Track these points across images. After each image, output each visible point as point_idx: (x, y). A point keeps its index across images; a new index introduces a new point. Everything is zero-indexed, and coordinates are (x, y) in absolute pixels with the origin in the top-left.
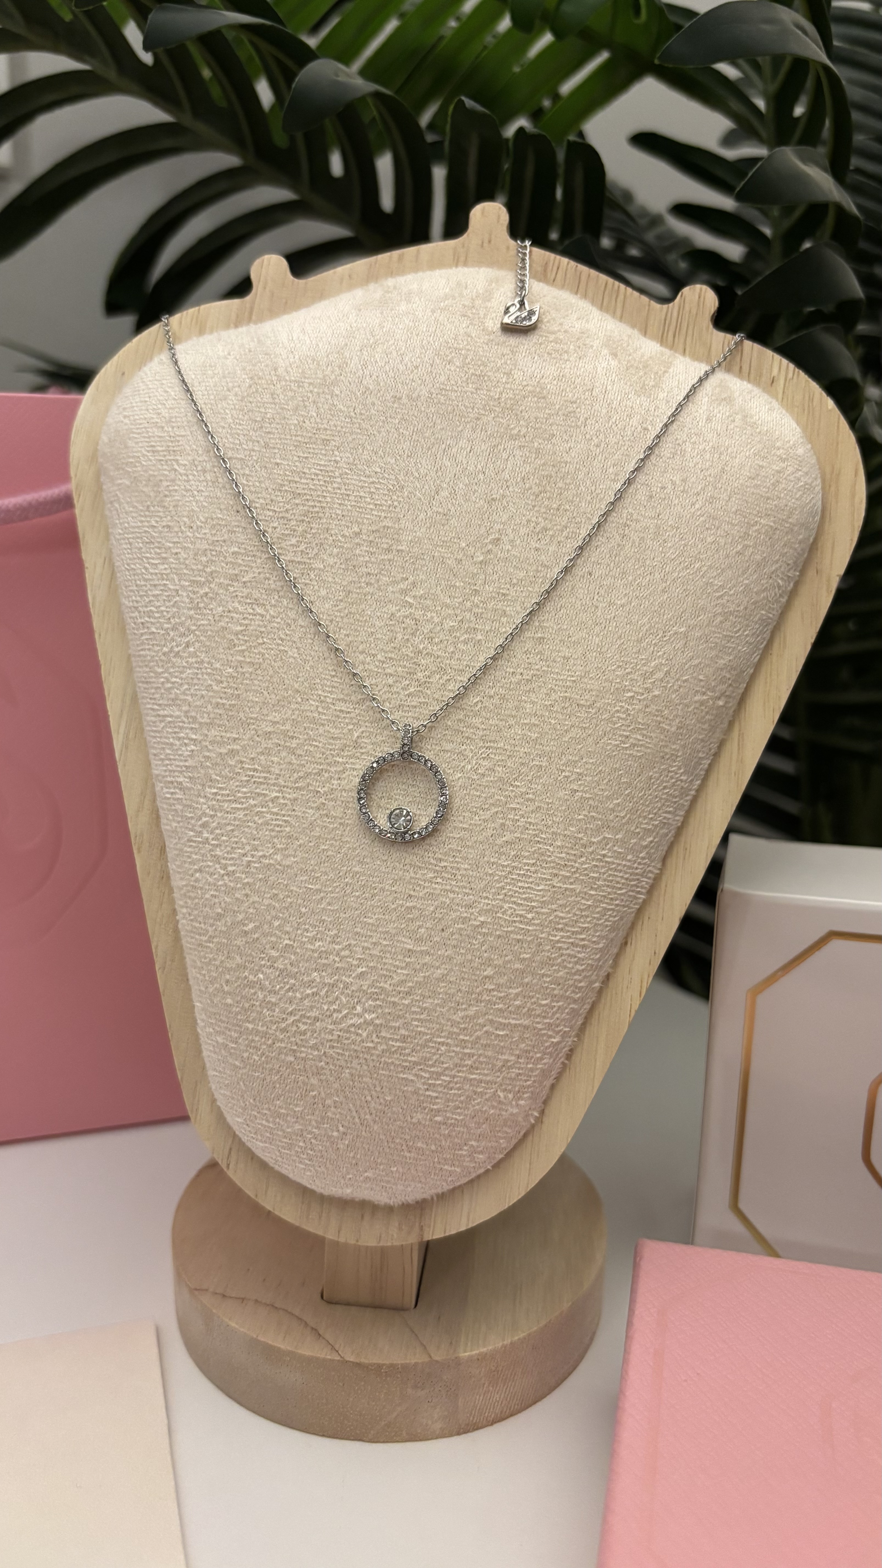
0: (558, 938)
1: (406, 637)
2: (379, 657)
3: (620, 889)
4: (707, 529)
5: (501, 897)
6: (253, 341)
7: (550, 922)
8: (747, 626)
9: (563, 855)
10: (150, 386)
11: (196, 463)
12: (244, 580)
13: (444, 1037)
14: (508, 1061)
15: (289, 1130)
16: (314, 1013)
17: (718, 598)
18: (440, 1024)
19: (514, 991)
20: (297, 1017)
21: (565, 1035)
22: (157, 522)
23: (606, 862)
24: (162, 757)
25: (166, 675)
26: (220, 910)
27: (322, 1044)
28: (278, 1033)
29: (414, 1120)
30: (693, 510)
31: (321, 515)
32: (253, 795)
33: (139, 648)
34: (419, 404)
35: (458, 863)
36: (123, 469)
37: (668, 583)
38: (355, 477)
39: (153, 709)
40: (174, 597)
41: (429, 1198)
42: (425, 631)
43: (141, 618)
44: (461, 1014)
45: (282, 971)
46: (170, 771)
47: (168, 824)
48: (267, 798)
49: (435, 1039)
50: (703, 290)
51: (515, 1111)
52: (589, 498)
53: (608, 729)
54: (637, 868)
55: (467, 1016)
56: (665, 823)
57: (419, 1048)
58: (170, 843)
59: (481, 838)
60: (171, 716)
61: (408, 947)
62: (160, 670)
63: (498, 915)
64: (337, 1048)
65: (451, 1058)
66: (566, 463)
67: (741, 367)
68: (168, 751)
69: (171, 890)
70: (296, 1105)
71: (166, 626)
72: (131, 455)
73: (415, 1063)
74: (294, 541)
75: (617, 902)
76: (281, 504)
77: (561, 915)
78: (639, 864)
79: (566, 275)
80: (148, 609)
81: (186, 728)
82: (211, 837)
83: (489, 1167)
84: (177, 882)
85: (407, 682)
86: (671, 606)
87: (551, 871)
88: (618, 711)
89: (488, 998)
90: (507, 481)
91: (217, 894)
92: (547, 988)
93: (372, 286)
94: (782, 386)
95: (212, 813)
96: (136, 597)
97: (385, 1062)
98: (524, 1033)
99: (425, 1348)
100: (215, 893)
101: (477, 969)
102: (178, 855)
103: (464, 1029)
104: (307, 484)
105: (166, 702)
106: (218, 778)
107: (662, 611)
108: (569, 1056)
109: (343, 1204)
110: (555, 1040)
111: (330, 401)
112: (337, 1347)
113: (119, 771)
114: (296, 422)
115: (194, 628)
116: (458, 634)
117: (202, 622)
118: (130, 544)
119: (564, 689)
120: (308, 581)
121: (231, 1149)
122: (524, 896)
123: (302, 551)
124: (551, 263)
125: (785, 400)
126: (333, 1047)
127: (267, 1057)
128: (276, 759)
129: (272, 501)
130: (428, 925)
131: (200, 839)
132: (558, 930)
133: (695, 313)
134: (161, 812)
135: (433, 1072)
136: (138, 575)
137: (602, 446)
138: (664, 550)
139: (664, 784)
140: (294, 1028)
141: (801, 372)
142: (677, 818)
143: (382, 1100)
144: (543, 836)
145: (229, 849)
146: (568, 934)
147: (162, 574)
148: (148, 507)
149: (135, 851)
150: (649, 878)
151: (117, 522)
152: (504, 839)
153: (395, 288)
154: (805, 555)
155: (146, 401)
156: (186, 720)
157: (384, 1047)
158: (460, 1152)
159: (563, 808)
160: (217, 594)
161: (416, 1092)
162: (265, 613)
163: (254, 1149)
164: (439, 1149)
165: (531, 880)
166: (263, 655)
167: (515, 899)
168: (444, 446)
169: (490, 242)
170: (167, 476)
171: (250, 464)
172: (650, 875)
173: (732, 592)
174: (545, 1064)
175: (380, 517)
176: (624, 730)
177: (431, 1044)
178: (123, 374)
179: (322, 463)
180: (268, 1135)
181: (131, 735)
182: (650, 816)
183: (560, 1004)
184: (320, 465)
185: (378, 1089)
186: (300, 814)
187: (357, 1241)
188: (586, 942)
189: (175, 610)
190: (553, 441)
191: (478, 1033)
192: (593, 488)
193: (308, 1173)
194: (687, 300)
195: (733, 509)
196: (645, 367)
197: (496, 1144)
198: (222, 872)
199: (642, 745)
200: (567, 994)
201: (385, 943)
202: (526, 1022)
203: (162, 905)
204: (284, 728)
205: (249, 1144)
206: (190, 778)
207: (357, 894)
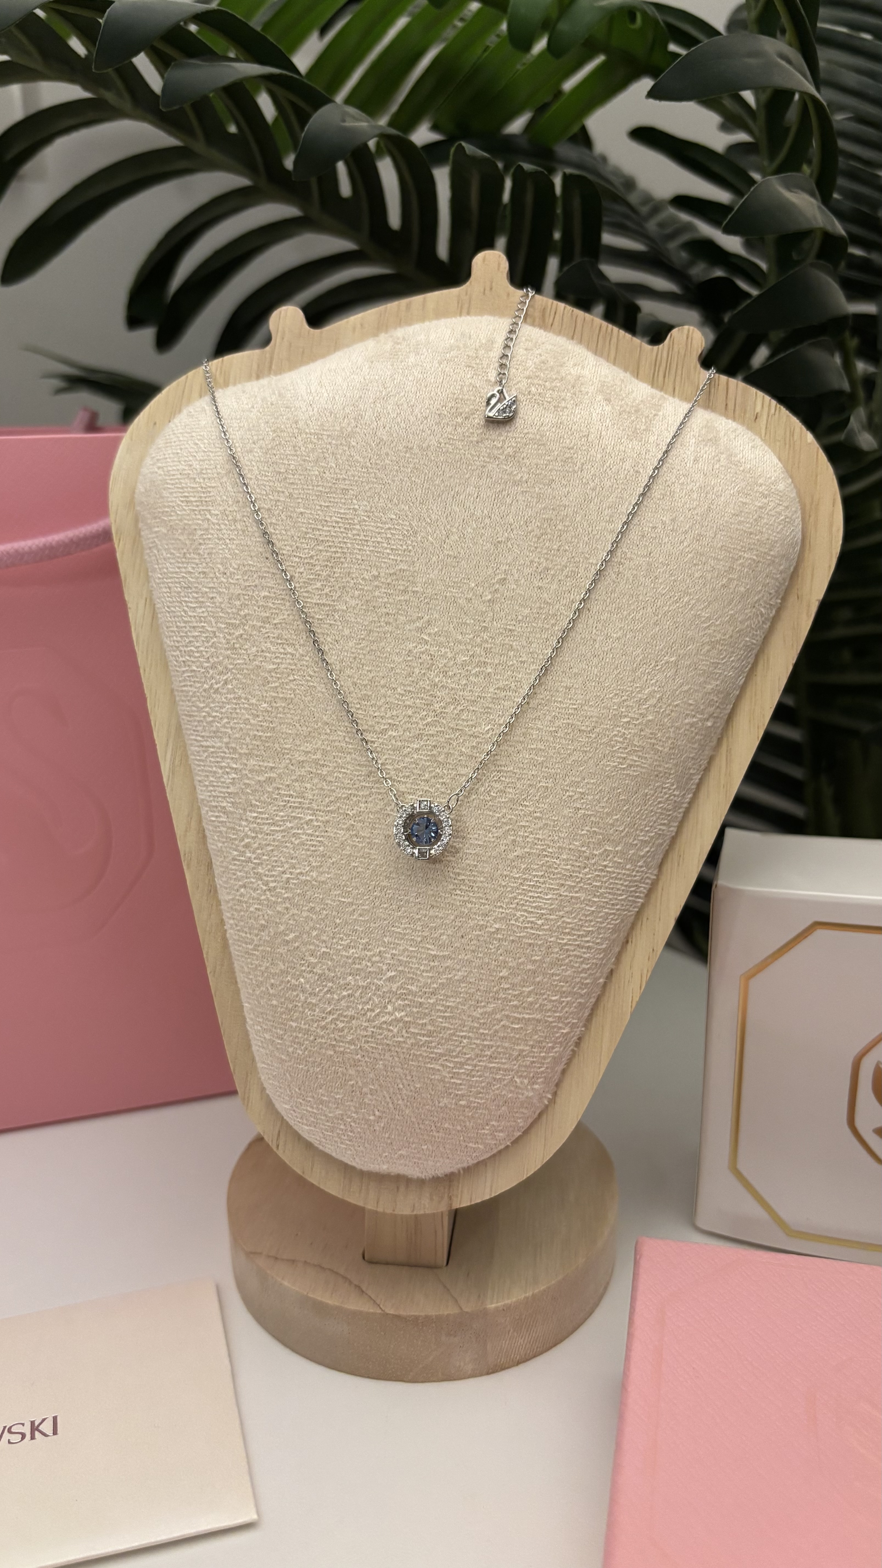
0: (565, 941)
1: (423, 672)
2: (399, 690)
3: (621, 895)
4: (695, 565)
5: (514, 906)
6: (274, 394)
7: (558, 927)
8: (733, 652)
9: (569, 867)
10: (181, 439)
11: (227, 512)
12: (275, 622)
13: (466, 1031)
14: (523, 1051)
15: (331, 1115)
16: (351, 1012)
17: (705, 628)
18: (462, 1020)
19: (527, 990)
20: (335, 1016)
21: (573, 1026)
22: (193, 568)
23: (607, 871)
24: (207, 783)
25: (207, 709)
26: (263, 922)
27: (358, 1039)
28: (318, 1031)
29: (441, 1104)
30: (681, 548)
31: (342, 560)
32: (290, 818)
33: (183, 684)
34: (430, 453)
35: (474, 876)
36: (160, 518)
37: (660, 616)
38: (373, 524)
39: (196, 740)
40: (212, 638)
41: (456, 1171)
42: (440, 666)
43: (182, 656)
44: (480, 1011)
45: (320, 975)
46: (214, 796)
47: (214, 844)
48: (302, 821)
49: (458, 1033)
50: (691, 331)
51: (531, 1094)
52: (586, 539)
53: (607, 752)
54: (635, 876)
55: (486, 1013)
56: (660, 835)
57: (443, 1041)
58: (217, 862)
59: (494, 853)
60: (213, 747)
61: (433, 953)
62: (202, 705)
63: (512, 922)
64: (372, 1042)
65: (473, 1049)
66: (565, 507)
67: (727, 405)
68: (212, 779)
69: (219, 903)
70: (338, 1093)
71: (206, 665)
72: (166, 504)
73: (441, 1055)
74: (319, 585)
75: (618, 907)
76: (306, 551)
77: (569, 920)
78: (637, 872)
79: (562, 320)
80: (189, 649)
81: (228, 758)
82: (254, 856)
83: (508, 1143)
84: (223, 896)
85: (425, 713)
86: (662, 637)
87: (558, 881)
88: (615, 735)
89: (504, 996)
90: (511, 525)
91: (261, 907)
92: (556, 986)
93: (383, 336)
94: (765, 422)
95: (253, 835)
96: (176, 637)
97: (414, 1055)
98: (537, 1026)
99: (456, 1301)
100: (258, 907)
101: (494, 971)
102: (224, 872)
103: (484, 1024)
104: (329, 531)
105: (208, 735)
106: (258, 803)
107: (655, 642)
108: (578, 1044)
109: (381, 1178)
110: (565, 1031)
111: (348, 453)
112: (378, 1302)
113: (168, 795)
114: (317, 473)
115: (232, 666)
116: (470, 668)
117: (238, 661)
118: (170, 588)
119: (567, 717)
120: (332, 622)
121: (279, 1132)
122: (534, 905)
123: (326, 594)
124: (549, 307)
125: (768, 434)
126: (368, 1042)
127: (310, 1051)
128: (308, 786)
129: (297, 547)
130: (449, 932)
131: (243, 858)
132: (565, 934)
133: (683, 354)
134: (207, 833)
135: (457, 1063)
136: (178, 617)
137: (598, 489)
138: (656, 586)
139: (659, 800)
140: (333, 1026)
141: (782, 407)
142: (671, 829)
143: (412, 1088)
144: (550, 850)
145: (269, 867)
146: (575, 937)
147: (200, 617)
148: (185, 554)
149: (185, 867)
150: (647, 884)
151: (156, 566)
152: (515, 854)
153: (404, 339)
154: (787, 584)
155: (178, 453)
156: (226, 750)
157: (413, 1041)
158: (483, 1131)
159: (568, 824)
160: (251, 635)
161: (442, 1080)
162: (294, 652)
163: (300, 1132)
164: (464, 1129)
165: (540, 890)
166: (294, 690)
167: (526, 908)
168: (452, 493)
169: (491, 289)
170: (200, 525)
171: (276, 513)
172: (647, 881)
173: (718, 623)
174: (556, 1052)
175: (396, 560)
176: (622, 753)
177: (454, 1038)
178: (155, 424)
179: (342, 511)
180: (312, 1119)
181: (177, 762)
182: (647, 829)
183: (569, 999)
184: (341, 513)
185: (409, 1078)
186: (332, 834)
187: (394, 1211)
188: (591, 944)
189: (213, 650)
190: (553, 485)
191: (497, 1027)
192: (590, 529)
193: (349, 1152)
194: (675, 342)
195: (719, 545)
196: (637, 411)
197: (514, 1123)
198: (264, 888)
199: (637, 766)
200: (575, 990)
201: (411, 949)
202: (539, 1017)
203: (210, 915)
204: (315, 757)
205: (296, 1128)
206: (232, 803)
207: (385, 906)
